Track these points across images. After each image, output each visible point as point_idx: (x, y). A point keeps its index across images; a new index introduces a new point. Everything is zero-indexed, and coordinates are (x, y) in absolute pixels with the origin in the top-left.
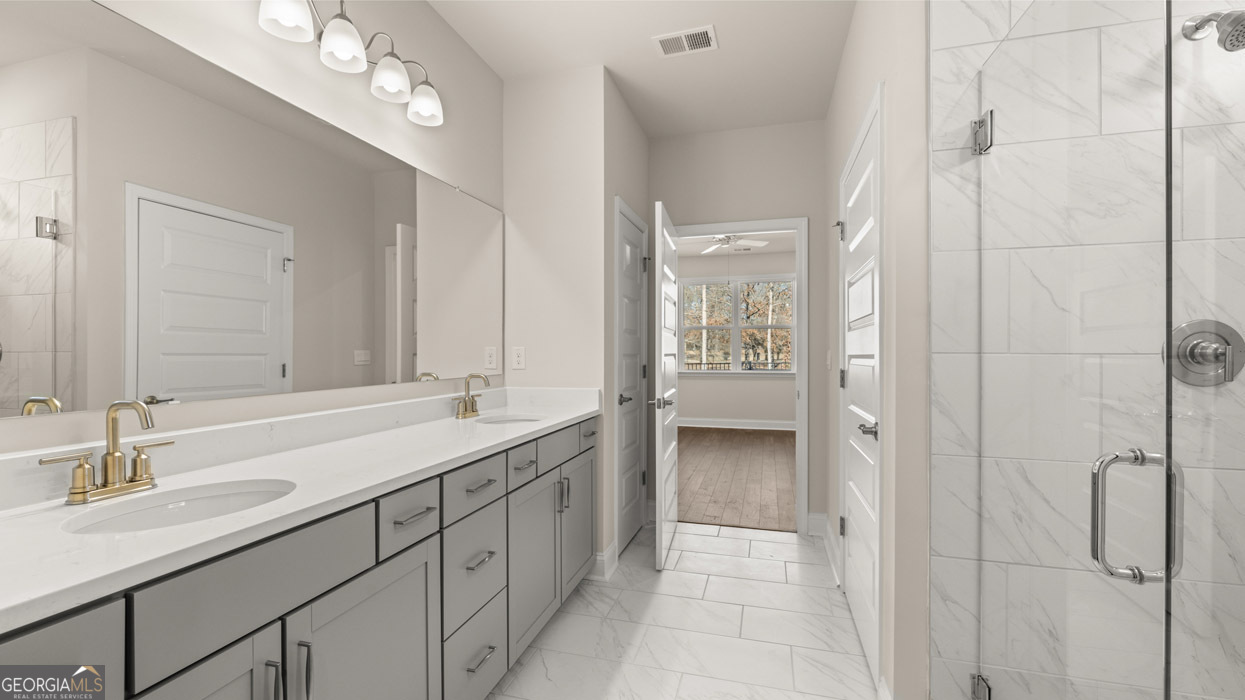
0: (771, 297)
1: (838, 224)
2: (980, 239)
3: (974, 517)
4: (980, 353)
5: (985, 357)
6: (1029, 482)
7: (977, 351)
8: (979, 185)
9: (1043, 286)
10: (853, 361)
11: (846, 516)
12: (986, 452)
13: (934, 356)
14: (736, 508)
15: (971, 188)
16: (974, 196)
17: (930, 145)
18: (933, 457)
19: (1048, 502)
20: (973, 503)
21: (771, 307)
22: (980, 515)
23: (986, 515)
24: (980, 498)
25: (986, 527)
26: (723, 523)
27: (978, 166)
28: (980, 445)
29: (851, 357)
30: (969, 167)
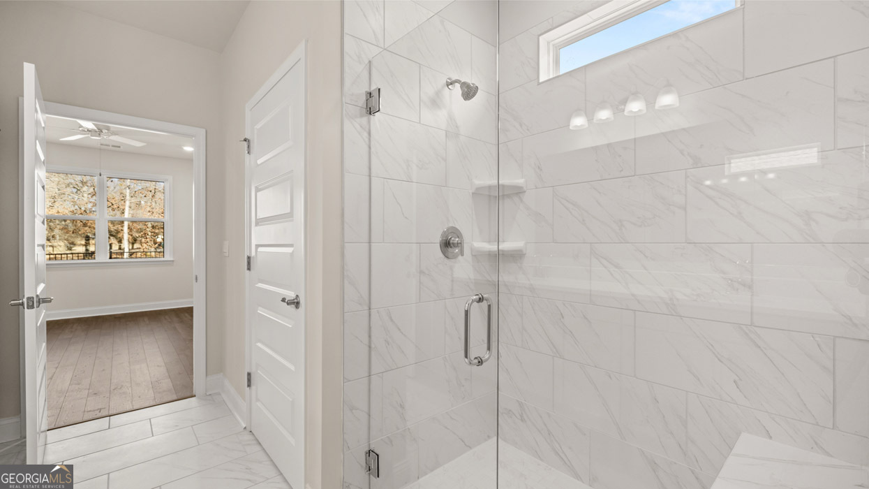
0: (128, 194)
1: (245, 140)
2: (370, 169)
3: (367, 348)
4: (370, 243)
5: (373, 244)
6: (392, 320)
7: (367, 241)
8: (369, 134)
9: (398, 203)
10: (260, 249)
11: (253, 371)
12: (373, 306)
13: (346, 244)
14: (124, 393)
15: (365, 135)
16: (367, 140)
17: (344, 98)
18: (345, 314)
19: (399, 330)
20: (366, 341)
21: (128, 203)
22: (370, 347)
23: (373, 346)
24: (370, 337)
25: (373, 353)
26: (111, 413)
27: (369, 122)
28: (370, 303)
29: (258, 246)
30: (364, 120)
